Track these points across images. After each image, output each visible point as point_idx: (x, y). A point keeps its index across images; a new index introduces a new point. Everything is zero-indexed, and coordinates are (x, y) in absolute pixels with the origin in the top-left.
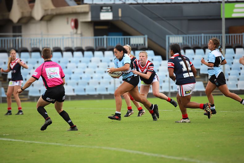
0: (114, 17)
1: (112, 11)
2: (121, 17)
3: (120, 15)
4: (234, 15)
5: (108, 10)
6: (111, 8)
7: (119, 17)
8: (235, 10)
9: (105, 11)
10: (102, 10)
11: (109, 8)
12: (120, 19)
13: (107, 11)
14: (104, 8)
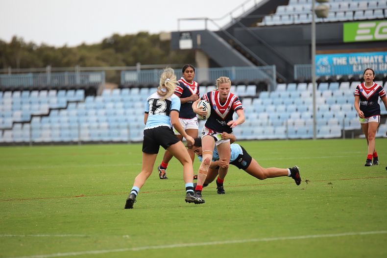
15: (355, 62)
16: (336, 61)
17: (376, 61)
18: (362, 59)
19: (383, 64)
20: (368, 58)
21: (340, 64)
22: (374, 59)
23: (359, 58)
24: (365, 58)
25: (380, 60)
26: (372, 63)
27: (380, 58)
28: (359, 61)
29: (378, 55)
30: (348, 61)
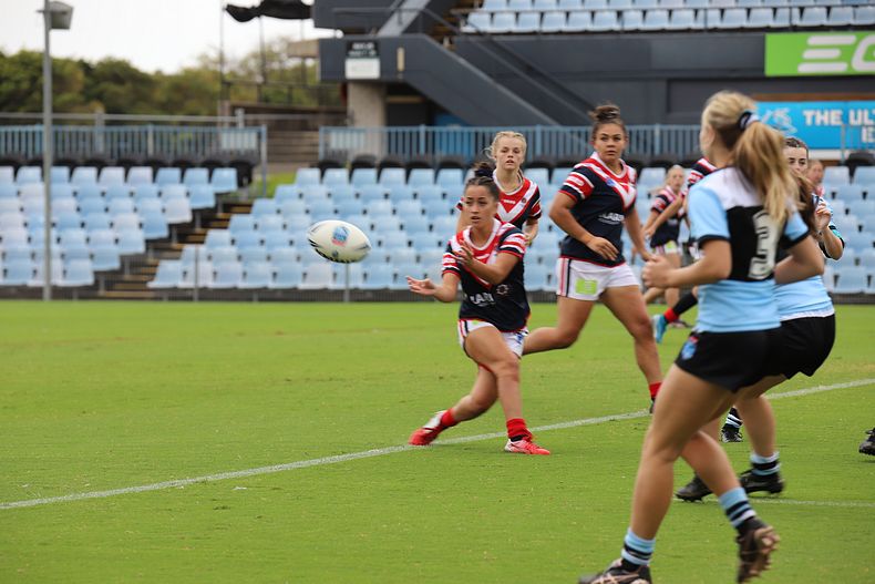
0: (383, 70)
1: (378, 55)
2: (405, 71)
3: (401, 65)
4: (805, 69)
5: (368, 51)
6: (376, 48)
7: (397, 72)
8: (808, 54)
9: (358, 53)
10: (352, 53)
11: (370, 46)
12: (400, 77)
13: (366, 55)
14: (356, 46)
16: (814, 118)
21: (822, 122)
30: (845, 118)
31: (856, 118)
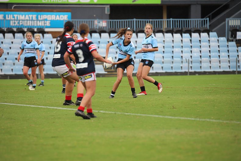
15: (12, 19)
17: (31, 19)
18: (19, 16)
19: (36, 21)
20: (24, 16)
22: (29, 17)
23: (16, 16)
24: (21, 16)
25: (34, 18)
26: (27, 20)
27: (34, 17)
28: (16, 18)
29: (33, 15)
30: (5, 17)
31: (8, 17)
